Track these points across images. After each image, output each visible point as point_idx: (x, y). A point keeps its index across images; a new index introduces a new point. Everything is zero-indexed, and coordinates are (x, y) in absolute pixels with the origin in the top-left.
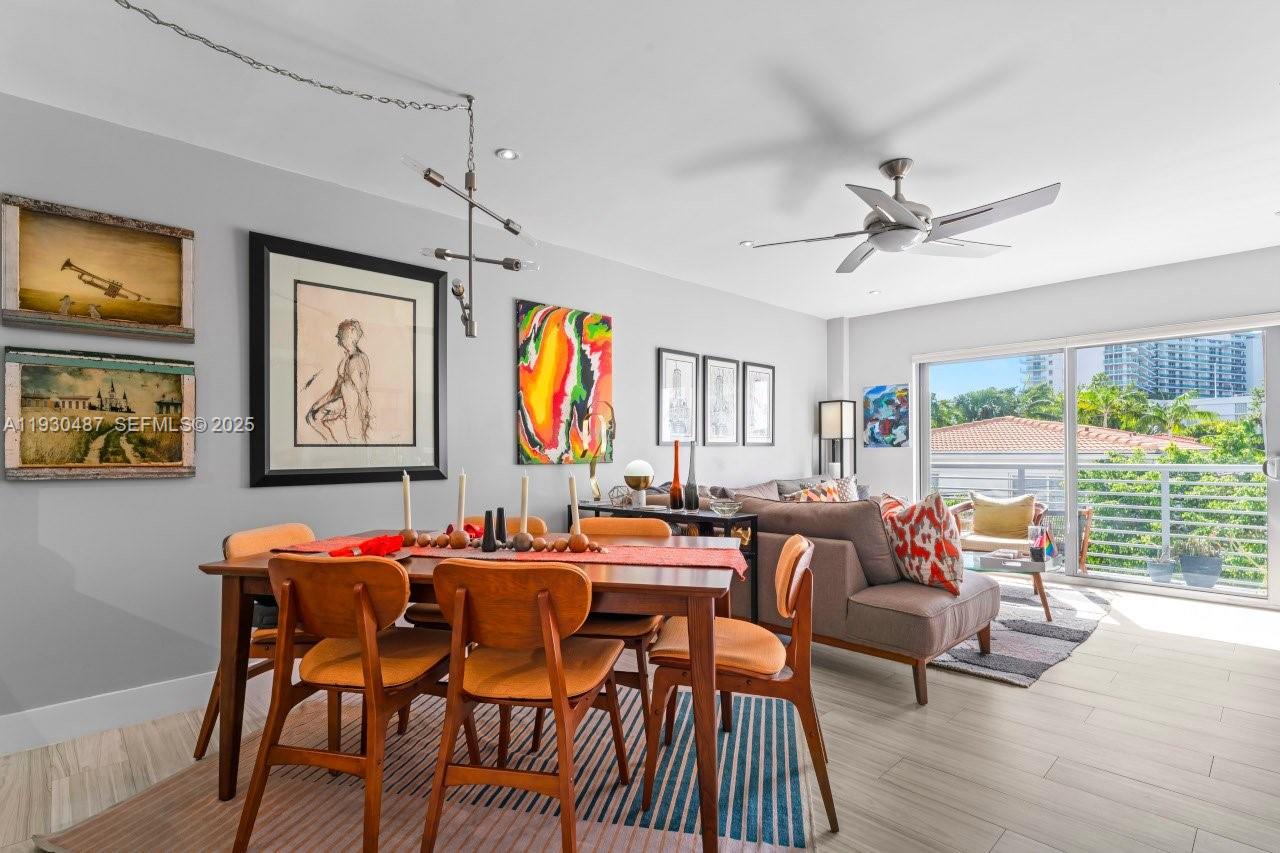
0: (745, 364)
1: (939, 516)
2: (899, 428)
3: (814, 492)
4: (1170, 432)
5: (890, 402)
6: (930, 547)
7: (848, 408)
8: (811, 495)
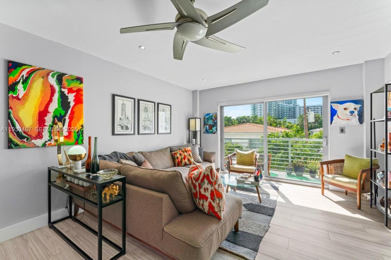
0: (158, 104)
1: (212, 178)
2: (214, 127)
3: (182, 151)
4: (282, 127)
5: (212, 119)
6: (208, 194)
7: (198, 121)
8: (181, 152)
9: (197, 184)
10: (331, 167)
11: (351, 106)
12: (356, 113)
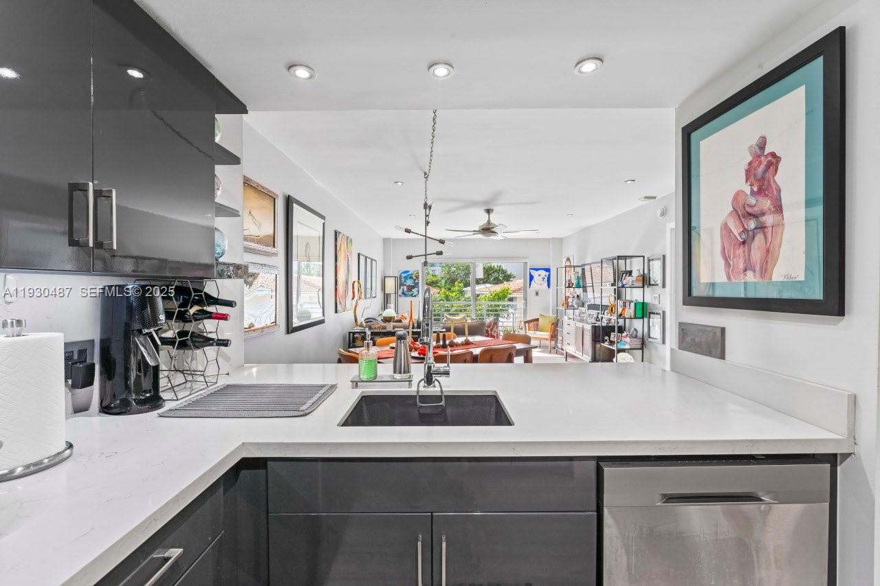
2: (415, 289)
5: (411, 278)
9: (489, 329)
10: (531, 325)
11: (543, 273)
12: (546, 279)
